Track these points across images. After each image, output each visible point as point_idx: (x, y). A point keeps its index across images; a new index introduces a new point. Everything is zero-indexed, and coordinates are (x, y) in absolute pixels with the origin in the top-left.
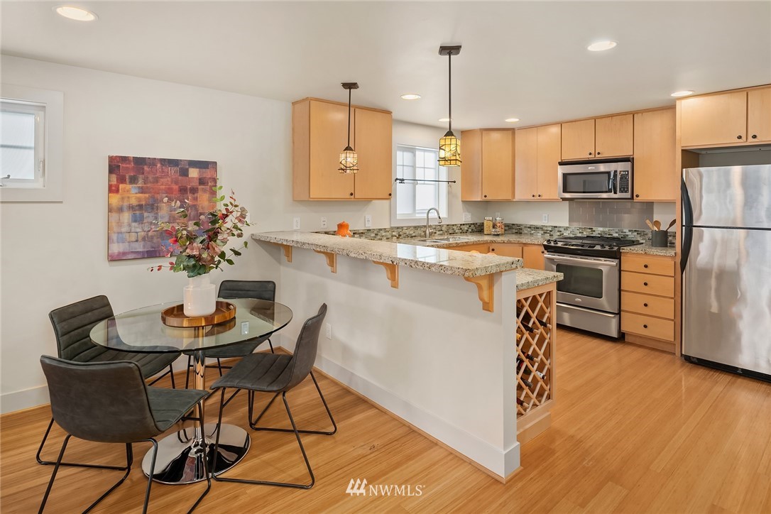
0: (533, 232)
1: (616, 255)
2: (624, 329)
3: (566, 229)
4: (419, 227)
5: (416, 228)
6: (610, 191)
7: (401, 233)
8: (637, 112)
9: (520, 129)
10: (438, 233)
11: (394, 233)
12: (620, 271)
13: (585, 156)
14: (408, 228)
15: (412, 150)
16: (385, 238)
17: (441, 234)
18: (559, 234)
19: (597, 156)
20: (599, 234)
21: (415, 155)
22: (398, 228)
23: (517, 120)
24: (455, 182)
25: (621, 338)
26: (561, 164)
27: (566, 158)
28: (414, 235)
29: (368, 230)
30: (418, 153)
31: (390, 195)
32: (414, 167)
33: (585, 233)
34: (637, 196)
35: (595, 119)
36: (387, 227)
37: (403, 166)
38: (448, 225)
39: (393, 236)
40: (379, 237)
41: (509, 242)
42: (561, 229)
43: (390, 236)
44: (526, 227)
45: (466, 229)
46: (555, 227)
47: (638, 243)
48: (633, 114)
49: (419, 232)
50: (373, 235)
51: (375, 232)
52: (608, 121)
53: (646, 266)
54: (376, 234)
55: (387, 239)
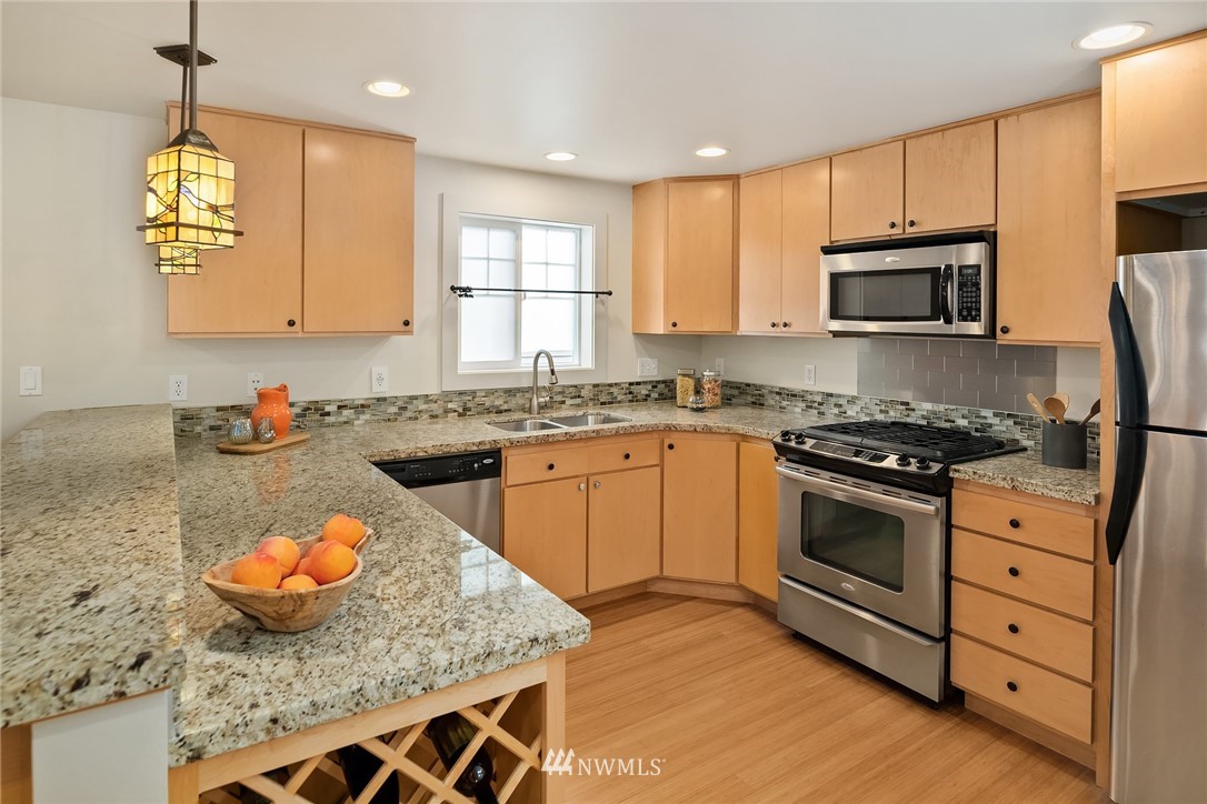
0: (785, 403)
1: (941, 487)
2: (959, 679)
3: (852, 400)
4: (519, 390)
5: (510, 392)
6: (934, 317)
7: (469, 405)
8: (1006, 114)
9: (749, 175)
10: (569, 402)
11: (450, 406)
12: (948, 526)
13: (881, 231)
14: (490, 393)
15: (513, 226)
16: (425, 416)
17: (578, 405)
18: (836, 411)
19: (909, 230)
20: (923, 417)
21: (518, 238)
22: (461, 393)
23: (723, 152)
24: (610, 293)
25: (952, 701)
26: (828, 251)
27: (843, 236)
28: (505, 407)
29: (378, 400)
30: (526, 232)
31: (406, 323)
32: (517, 263)
33: (892, 413)
34: (1005, 330)
35: (904, 140)
36: (432, 389)
37: (488, 259)
38: (595, 386)
39: (446, 411)
40: (408, 414)
41: (708, 431)
42: (843, 401)
43: (441, 411)
44: (771, 392)
45: (644, 392)
46: (831, 395)
47: (1016, 449)
48: (995, 119)
49: (519, 400)
50: (393, 409)
51: (400, 403)
52: (933, 140)
53: (1015, 524)
54: (403, 409)
55: (432, 417)
